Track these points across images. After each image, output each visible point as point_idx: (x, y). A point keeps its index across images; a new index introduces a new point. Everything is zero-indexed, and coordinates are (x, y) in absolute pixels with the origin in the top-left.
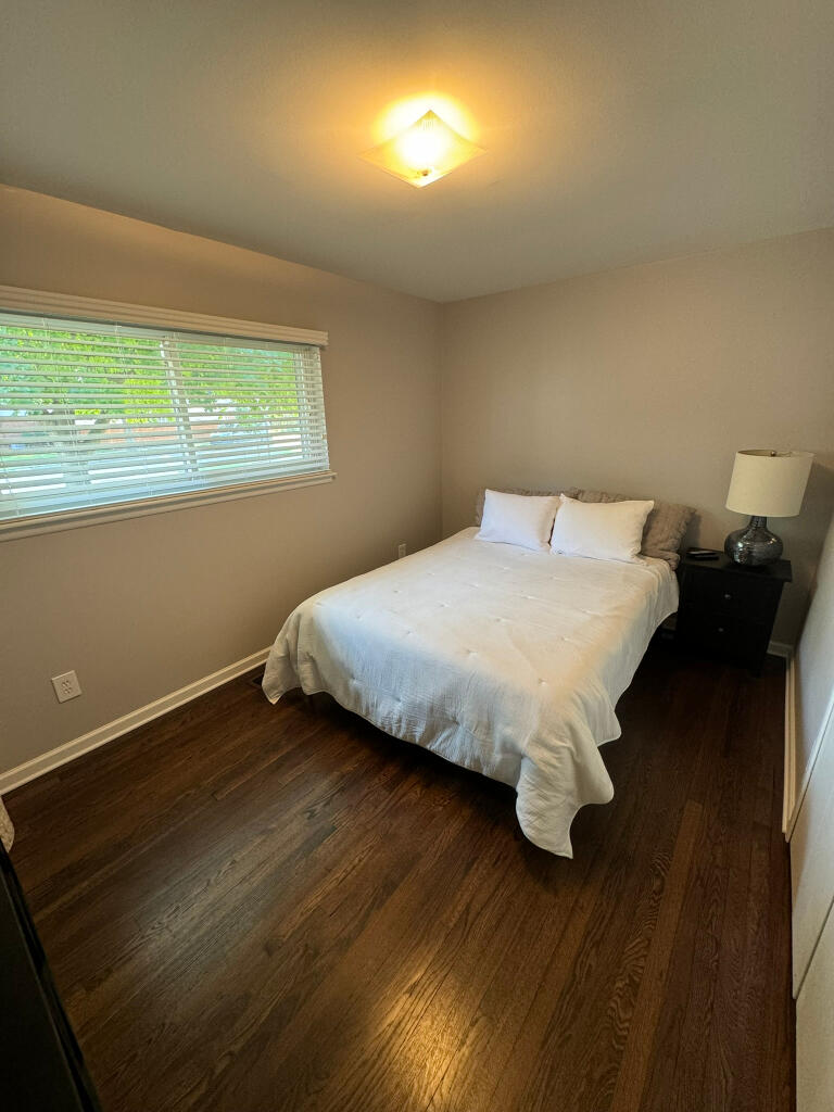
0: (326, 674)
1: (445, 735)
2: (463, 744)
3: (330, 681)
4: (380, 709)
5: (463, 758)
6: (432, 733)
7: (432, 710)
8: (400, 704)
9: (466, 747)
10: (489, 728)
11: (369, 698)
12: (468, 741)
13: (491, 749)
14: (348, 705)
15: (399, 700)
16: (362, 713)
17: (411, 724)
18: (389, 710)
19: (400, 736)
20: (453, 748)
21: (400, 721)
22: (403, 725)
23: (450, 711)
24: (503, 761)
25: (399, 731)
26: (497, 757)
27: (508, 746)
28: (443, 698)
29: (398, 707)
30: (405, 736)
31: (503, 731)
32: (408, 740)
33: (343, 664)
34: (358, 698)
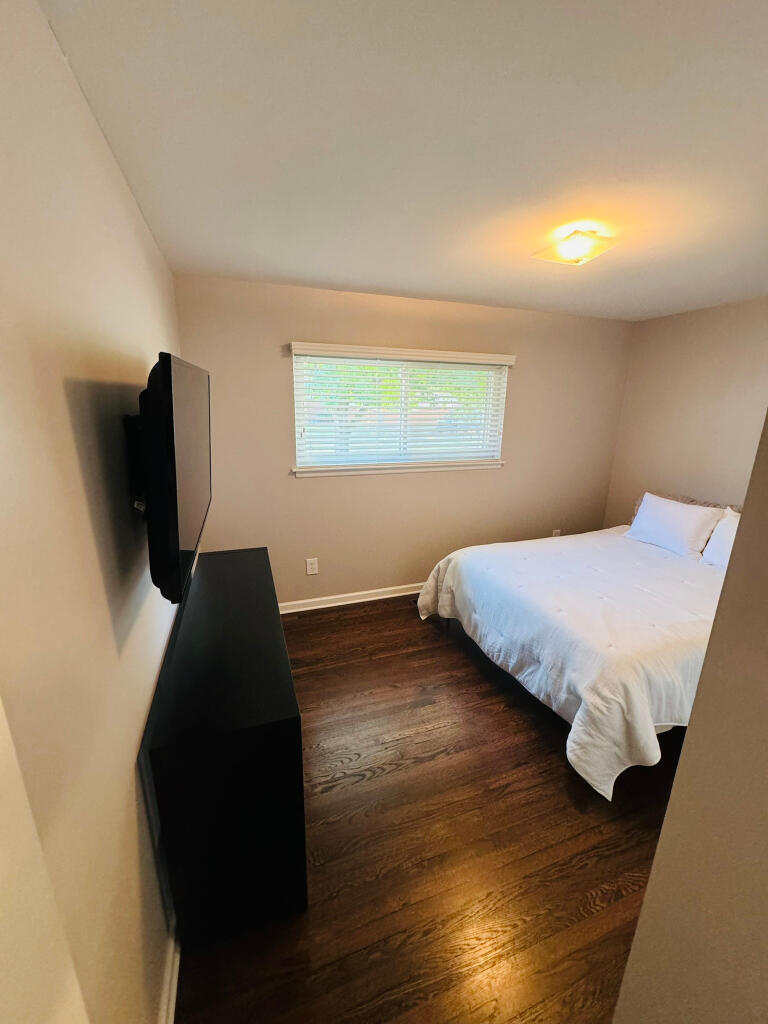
0: (459, 605)
1: (530, 670)
2: (541, 680)
3: (460, 612)
4: (489, 639)
5: (540, 691)
6: (520, 667)
7: (523, 648)
8: (502, 638)
9: (543, 683)
10: (562, 671)
11: (483, 630)
12: (544, 678)
13: (560, 689)
14: (469, 632)
15: (502, 635)
16: (477, 640)
17: (508, 655)
18: (494, 641)
19: (498, 663)
20: (534, 682)
21: (500, 651)
22: (502, 654)
23: (536, 652)
24: (567, 700)
25: (498, 659)
26: (563, 696)
27: (572, 688)
28: (532, 640)
29: (501, 640)
30: (501, 664)
31: (570, 675)
32: (503, 668)
33: (470, 600)
34: (476, 627)
